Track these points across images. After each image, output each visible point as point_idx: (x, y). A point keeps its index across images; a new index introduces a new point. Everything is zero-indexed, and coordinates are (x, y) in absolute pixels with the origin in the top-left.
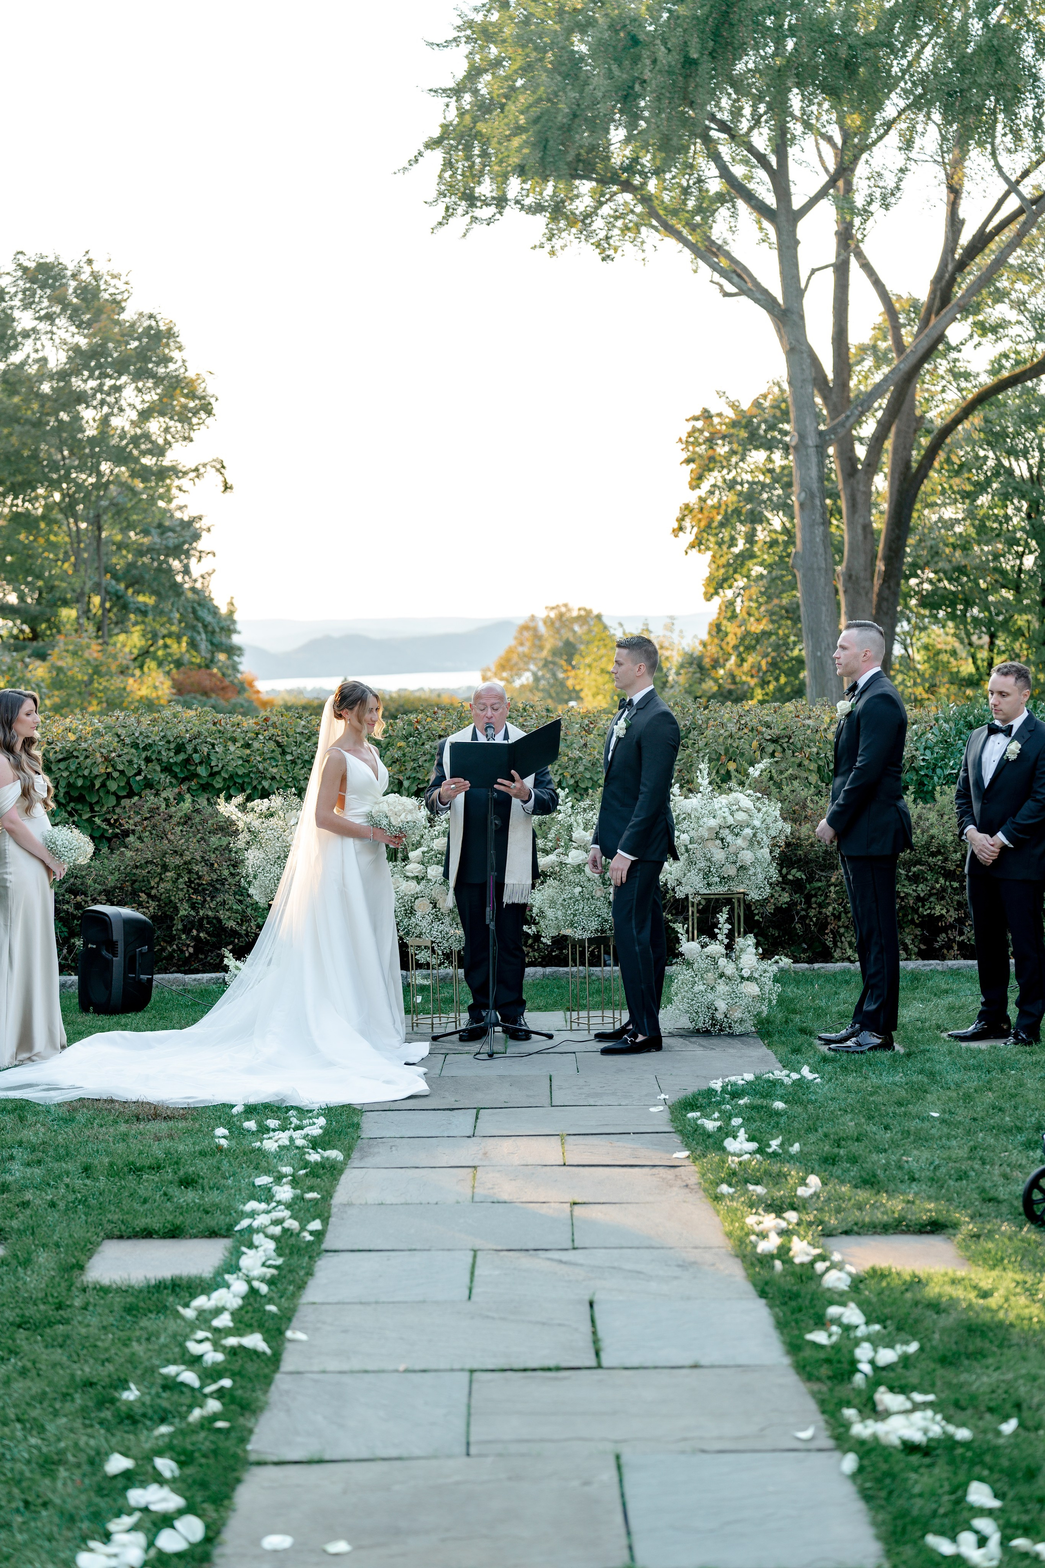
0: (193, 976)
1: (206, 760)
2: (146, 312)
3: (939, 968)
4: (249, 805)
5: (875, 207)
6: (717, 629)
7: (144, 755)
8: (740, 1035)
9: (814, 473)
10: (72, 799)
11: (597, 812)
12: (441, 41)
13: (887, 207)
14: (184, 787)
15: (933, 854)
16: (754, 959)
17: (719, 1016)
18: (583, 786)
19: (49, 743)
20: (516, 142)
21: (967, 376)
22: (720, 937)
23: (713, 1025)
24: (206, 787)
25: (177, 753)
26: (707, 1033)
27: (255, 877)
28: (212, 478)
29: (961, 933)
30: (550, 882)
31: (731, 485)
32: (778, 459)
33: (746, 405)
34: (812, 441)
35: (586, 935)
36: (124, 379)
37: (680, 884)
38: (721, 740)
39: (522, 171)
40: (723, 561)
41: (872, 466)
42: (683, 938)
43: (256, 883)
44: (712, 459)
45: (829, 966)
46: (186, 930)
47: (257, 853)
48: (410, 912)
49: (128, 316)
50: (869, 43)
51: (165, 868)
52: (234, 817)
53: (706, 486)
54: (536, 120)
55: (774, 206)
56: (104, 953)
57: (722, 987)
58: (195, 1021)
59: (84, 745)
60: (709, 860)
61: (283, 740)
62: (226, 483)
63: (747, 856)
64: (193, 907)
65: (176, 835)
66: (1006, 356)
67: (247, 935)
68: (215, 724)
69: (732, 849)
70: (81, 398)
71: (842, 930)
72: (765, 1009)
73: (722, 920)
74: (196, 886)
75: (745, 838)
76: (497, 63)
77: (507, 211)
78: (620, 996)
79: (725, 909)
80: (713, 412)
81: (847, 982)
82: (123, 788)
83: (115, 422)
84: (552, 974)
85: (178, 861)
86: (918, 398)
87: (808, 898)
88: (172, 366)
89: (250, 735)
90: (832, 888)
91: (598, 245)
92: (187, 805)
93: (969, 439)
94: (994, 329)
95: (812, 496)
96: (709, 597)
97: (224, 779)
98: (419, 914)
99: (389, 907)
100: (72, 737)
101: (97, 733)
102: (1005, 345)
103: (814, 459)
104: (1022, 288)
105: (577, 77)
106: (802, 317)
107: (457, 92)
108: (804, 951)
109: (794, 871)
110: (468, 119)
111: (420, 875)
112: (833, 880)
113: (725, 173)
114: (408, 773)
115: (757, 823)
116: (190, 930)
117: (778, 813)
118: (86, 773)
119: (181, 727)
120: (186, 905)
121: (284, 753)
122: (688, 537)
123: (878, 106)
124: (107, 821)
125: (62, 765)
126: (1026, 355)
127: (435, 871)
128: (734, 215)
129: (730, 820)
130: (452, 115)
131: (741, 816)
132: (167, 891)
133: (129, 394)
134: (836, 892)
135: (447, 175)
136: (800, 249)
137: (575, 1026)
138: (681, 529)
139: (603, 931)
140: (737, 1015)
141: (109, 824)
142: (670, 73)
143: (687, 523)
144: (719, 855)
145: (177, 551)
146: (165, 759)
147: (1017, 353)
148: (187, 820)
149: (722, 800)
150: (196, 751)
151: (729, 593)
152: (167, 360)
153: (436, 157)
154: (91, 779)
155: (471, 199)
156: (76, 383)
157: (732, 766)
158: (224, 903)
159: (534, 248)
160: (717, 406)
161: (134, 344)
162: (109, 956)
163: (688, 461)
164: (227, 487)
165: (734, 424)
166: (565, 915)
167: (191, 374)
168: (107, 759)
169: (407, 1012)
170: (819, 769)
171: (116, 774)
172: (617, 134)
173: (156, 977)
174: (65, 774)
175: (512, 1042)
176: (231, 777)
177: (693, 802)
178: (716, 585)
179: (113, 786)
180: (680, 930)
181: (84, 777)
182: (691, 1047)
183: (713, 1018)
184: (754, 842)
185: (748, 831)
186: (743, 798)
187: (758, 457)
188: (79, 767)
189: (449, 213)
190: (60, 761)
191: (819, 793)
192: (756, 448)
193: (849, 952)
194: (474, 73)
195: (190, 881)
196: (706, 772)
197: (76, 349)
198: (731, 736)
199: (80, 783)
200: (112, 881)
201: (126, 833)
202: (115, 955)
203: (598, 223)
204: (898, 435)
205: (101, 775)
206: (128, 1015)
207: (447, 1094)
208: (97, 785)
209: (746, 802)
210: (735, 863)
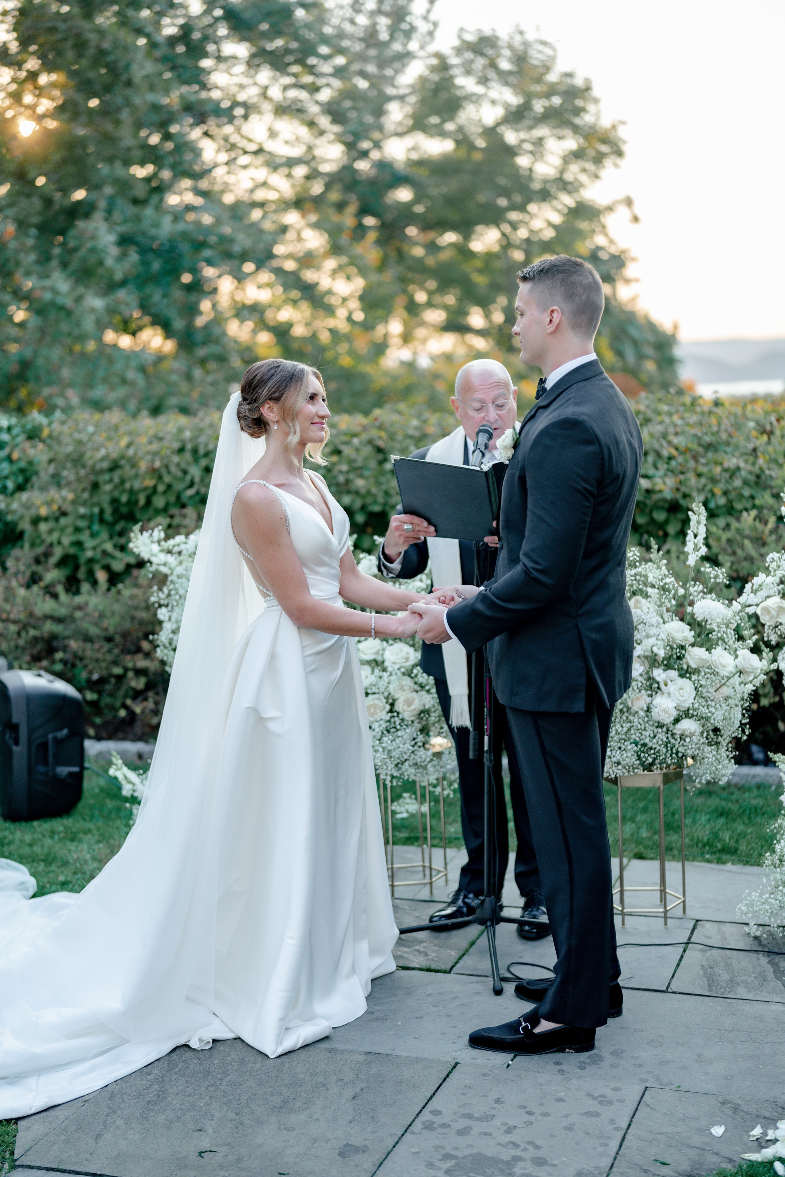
36: (547, 131)
59: (134, 452)
62: (633, 215)
70: (514, 150)
88: (588, 119)
89: (344, 438)
111: (377, 659)
118: (129, 486)
125: (107, 477)
127: (398, 655)
133: (552, 143)
156: (511, 137)
161: (556, 100)
164: (636, 219)
167: (605, 124)
179: (159, 502)
190: (107, 471)
199: (124, 498)
202: (17, 743)
205: (145, 489)
206: (35, 823)
207: (217, 1115)
208: (142, 501)
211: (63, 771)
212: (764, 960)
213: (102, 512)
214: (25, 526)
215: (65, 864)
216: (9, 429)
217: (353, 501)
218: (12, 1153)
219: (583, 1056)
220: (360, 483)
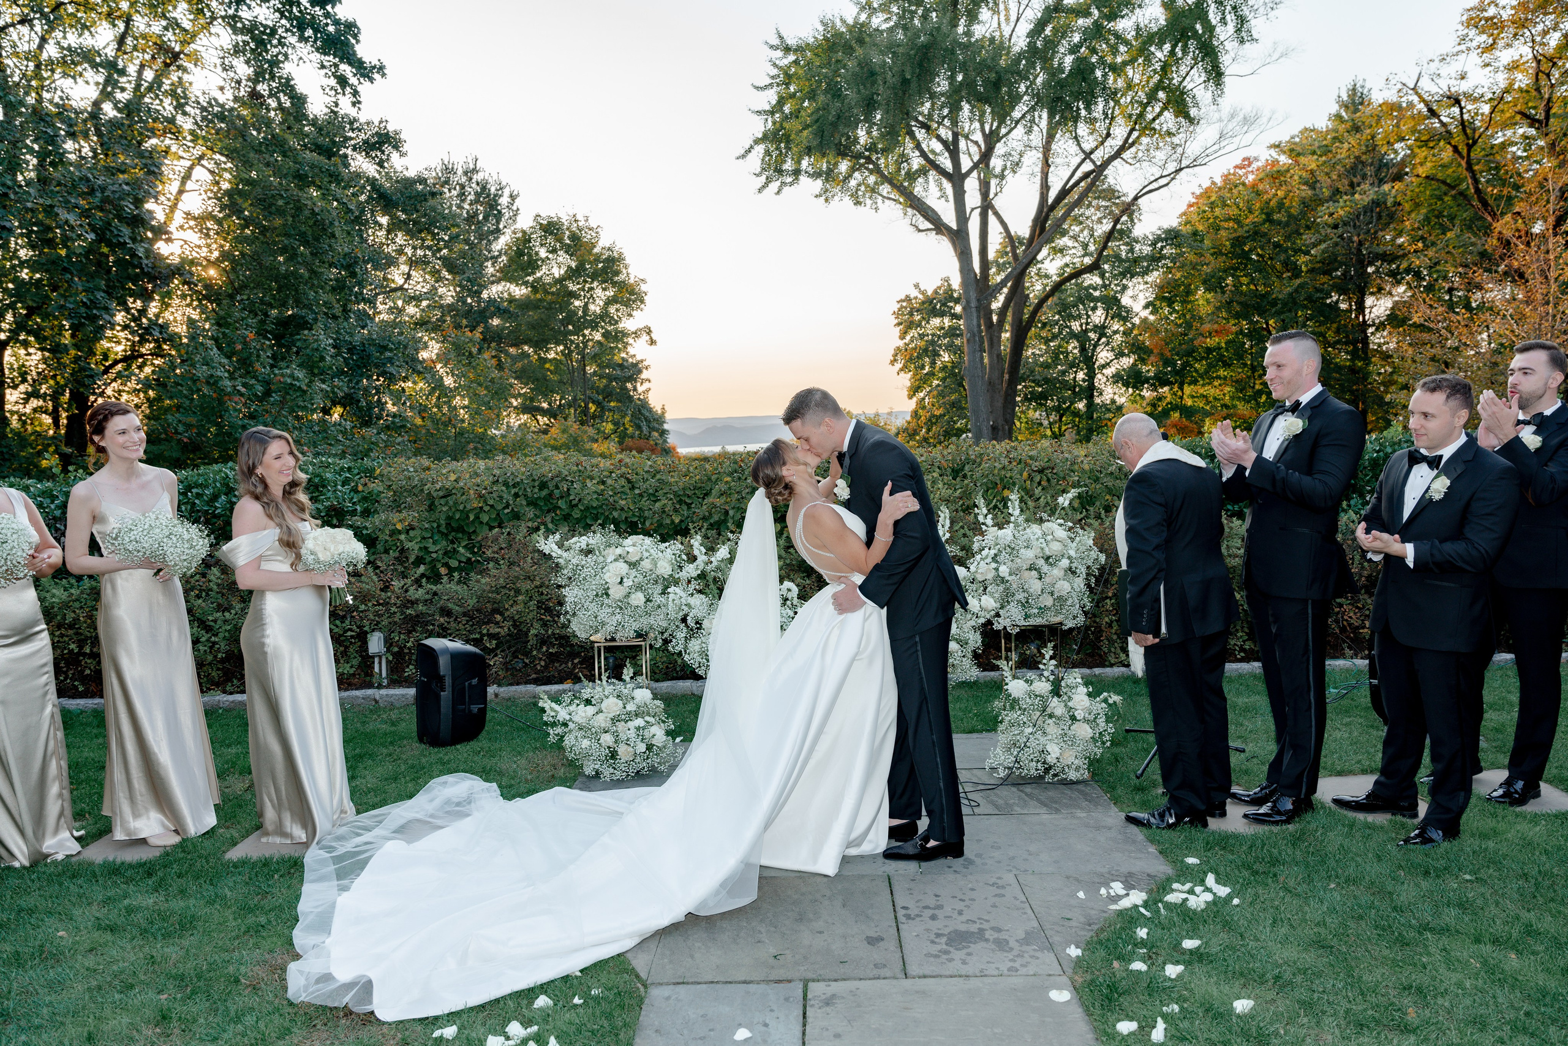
0: (543, 688)
1: (565, 495)
2: (608, 246)
4: (569, 542)
5: (1006, 173)
6: (915, 414)
7: (513, 491)
8: (1078, 782)
9: (975, 322)
10: (453, 530)
12: (762, 85)
13: (1015, 172)
14: (548, 519)
16: (1086, 698)
17: (1051, 759)
20: (805, 133)
21: (1047, 276)
22: (1046, 674)
23: (1047, 771)
24: (566, 518)
25: (541, 489)
26: (1039, 780)
27: (574, 614)
28: (645, 338)
31: (922, 336)
32: (947, 322)
33: (930, 293)
34: (973, 305)
36: (595, 284)
37: (998, 615)
38: (996, 471)
39: (809, 151)
40: (918, 377)
41: (1001, 321)
42: (1008, 677)
43: (575, 620)
44: (912, 323)
46: (538, 646)
49: (596, 250)
50: (1007, 70)
51: (518, 592)
52: (554, 555)
53: (908, 338)
54: (817, 121)
55: (951, 171)
56: (434, 688)
57: (1052, 728)
59: (461, 484)
60: (1027, 591)
61: (634, 478)
62: (651, 338)
63: (1064, 587)
64: (545, 625)
66: (1067, 265)
68: (577, 465)
70: (573, 295)
72: (1099, 753)
73: (1047, 657)
75: (1060, 569)
76: (793, 96)
77: (801, 177)
79: (1049, 643)
80: (912, 296)
82: (495, 519)
83: (592, 307)
85: (526, 586)
86: (1027, 284)
88: (621, 277)
89: (605, 474)
91: (852, 196)
93: (1050, 308)
94: (1061, 251)
95: (974, 335)
96: (910, 398)
97: (581, 510)
100: (453, 477)
102: (1067, 259)
103: (975, 315)
104: (1076, 229)
105: (840, 96)
106: (968, 234)
107: (772, 113)
110: (778, 125)
113: (923, 154)
115: (1072, 553)
117: (1091, 542)
118: (461, 507)
119: (546, 468)
120: (537, 625)
122: (898, 366)
123: (1013, 108)
125: (443, 501)
126: (1078, 265)
128: (927, 181)
129: (1048, 553)
130: (770, 124)
131: (1056, 547)
133: (599, 292)
134: (1112, 605)
135: (767, 159)
136: (966, 195)
138: (895, 360)
140: (1069, 759)
141: (474, 553)
142: (894, 88)
143: (899, 357)
144: (1036, 586)
145: (632, 379)
146: (530, 494)
147: (1074, 264)
149: (1035, 528)
150: (557, 487)
151: (922, 395)
152: (617, 273)
153: (760, 149)
154: (466, 514)
155: (779, 171)
156: (572, 287)
159: (816, 196)
160: (914, 293)
161: (600, 265)
162: (438, 691)
163: (899, 324)
164: (652, 342)
165: (923, 303)
167: (632, 281)
168: (481, 496)
171: (486, 508)
172: (861, 133)
176: (587, 508)
178: (914, 390)
179: (485, 518)
180: (1005, 668)
181: (462, 511)
182: (1033, 807)
183: (1044, 763)
184: (1071, 571)
185: (1065, 563)
186: (1056, 528)
187: (936, 322)
189: (769, 181)
190: (442, 497)
192: (935, 316)
194: (781, 102)
195: (541, 603)
196: (1017, 503)
197: (569, 267)
199: (457, 516)
200: (472, 602)
202: (442, 689)
203: (853, 183)
204: (1015, 305)
205: (475, 509)
206: (458, 746)
207: (763, 930)
208: (472, 517)
209: (1061, 533)
210: (1052, 594)
211: (475, 708)
212: (1014, 789)
213: (439, 526)
214: (384, 537)
215: (501, 774)
216: (349, 469)
217: (620, 515)
218: (638, 976)
219: (960, 860)
220: (623, 502)
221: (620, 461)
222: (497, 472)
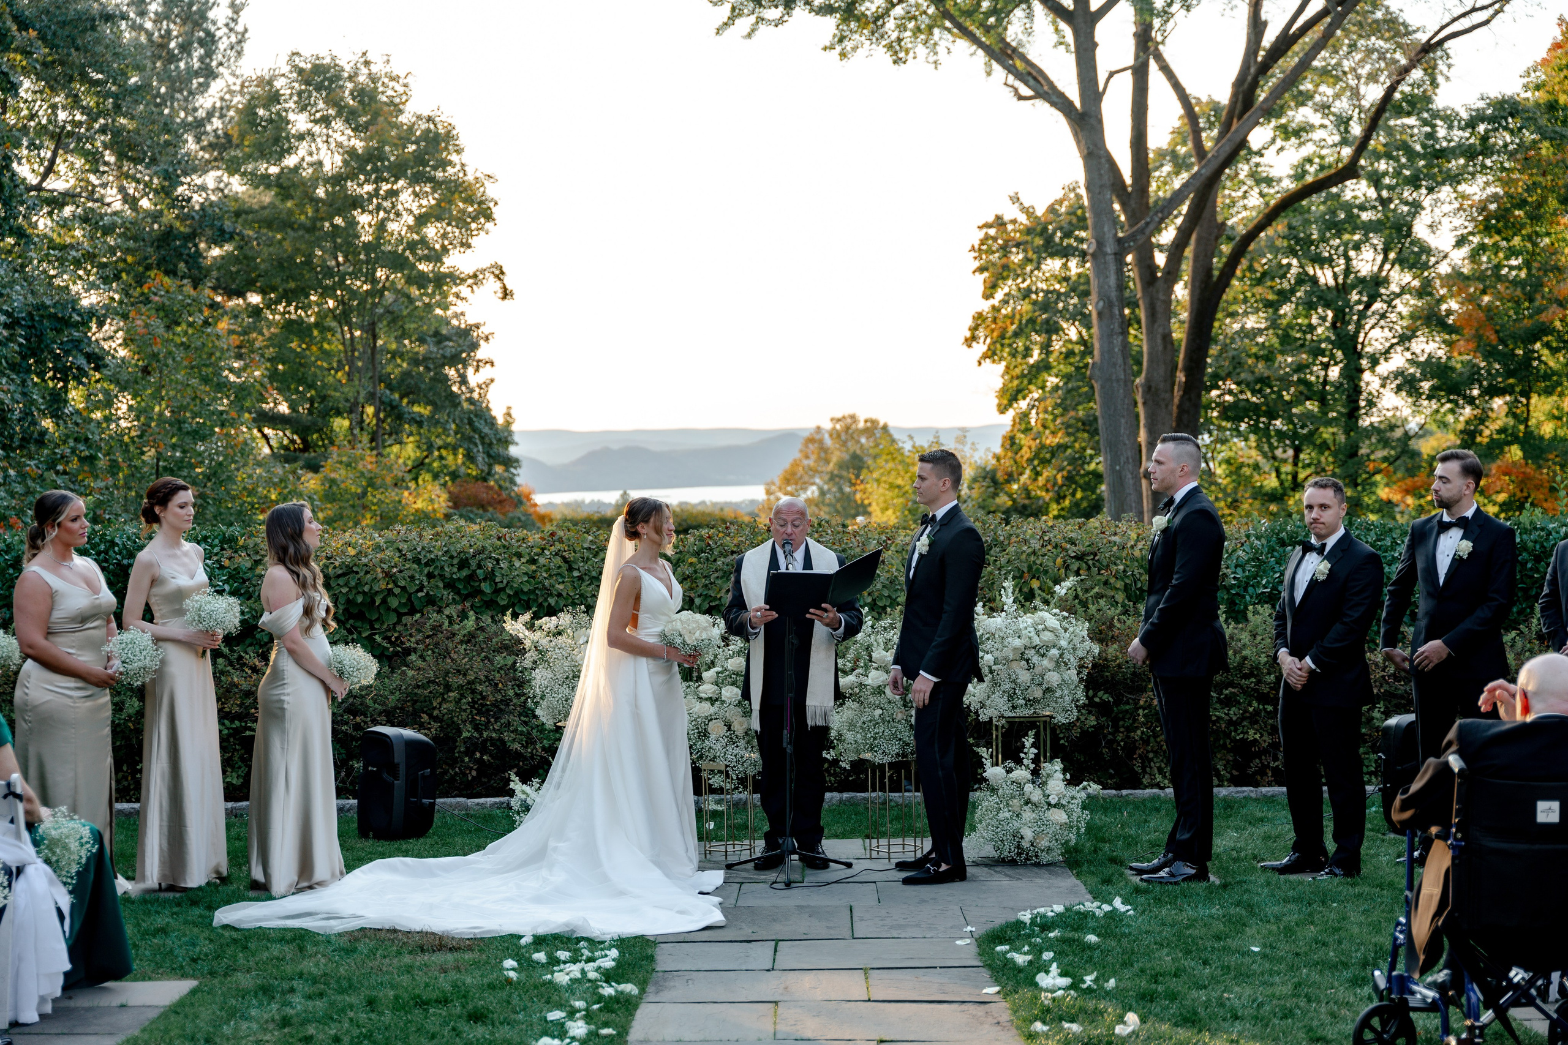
0: (476, 801)
1: (490, 576)
3: (1253, 795)
4: (537, 623)
7: (426, 571)
8: (1048, 865)
9: (1113, 281)
10: (351, 617)
11: (898, 631)
14: (468, 604)
15: (1246, 677)
16: (1062, 784)
17: (1025, 844)
18: (880, 604)
19: (328, 558)
22: (1025, 762)
23: (1019, 854)
24: (490, 605)
25: (459, 569)
26: (1012, 863)
27: (542, 698)
29: (1276, 759)
30: (849, 703)
32: (1072, 268)
33: (1039, 214)
34: (1110, 248)
35: (887, 760)
37: (983, 706)
38: (1024, 557)
41: (1172, 274)
42: (987, 763)
43: (544, 704)
44: (1006, 267)
45: (1138, 792)
46: (469, 753)
47: (544, 672)
48: (704, 734)
49: (405, 118)
51: (448, 688)
52: (521, 636)
53: (999, 296)
55: (1073, 9)
56: (385, 776)
57: (1028, 815)
58: (480, 848)
59: (364, 560)
60: (1014, 682)
61: (571, 556)
62: (505, 290)
63: (1053, 678)
64: (476, 728)
65: (460, 653)
67: (532, 757)
68: (499, 539)
69: (1037, 670)
71: (1151, 755)
72: (1073, 838)
73: (1027, 744)
74: (480, 706)
75: (1051, 659)
78: (923, 823)
79: (1031, 733)
80: (1007, 218)
81: (1158, 810)
82: (405, 605)
84: (849, 800)
85: (461, 680)
87: (1115, 722)
89: (535, 550)
90: (1141, 712)
92: (470, 623)
93: (1272, 247)
95: (1109, 305)
97: (509, 596)
98: (713, 737)
99: (682, 728)
100: (352, 552)
101: (378, 548)
103: (1113, 267)
106: (1100, 121)
108: (1111, 777)
109: (1100, 693)
111: (714, 696)
112: (1142, 703)
114: (700, 590)
115: (1063, 643)
116: (474, 753)
117: (1085, 633)
118: (366, 589)
119: (465, 542)
120: (469, 727)
121: (570, 569)
122: (980, 348)
124: (387, 639)
125: (341, 581)
127: (731, 693)
128: (1030, 16)
129: (1036, 641)
131: (1047, 636)
132: (450, 711)
134: (1145, 716)
136: (1098, 51)
137: (874, 854)
138: (974, 338)
139: (904, 755)
140: (1044, 843)
141: (390, 642)
143: (980, 333)
144: (1024, 677)
146: (448, 575)
148: (470, 638)
149: (1027, 620)
150: (479, 567)
152: (443, 163)
154: (372, 595)
157: (1035, 584)
158: (509, 724)
160: (1010, 212)
162: (390, 779)
163: (982, 270)
165: (1028, 231)
166: (865, 738)
167: (470, 178)
168: (388, 575)
169: (700, 839)
170: (1126, 588)
171: (397, 591)
173: (438, 800)
174: (345, 590)
175: (808, 871)
176: (516, 593)
177: (997, 621)
179: (394, 603)
180: (984, 755)
181: (364, 593)
182: (997, 877)
183: (1018, 847)
184: (1060, 663)
185: (1054, 652)
186: (1049, 618)
188: (360, 583)
190: (339, 576)
191: (1126, 612)
193: (1159, 778)
195: (474, 702)
196: (1010, 591)
198: (1034, 553)
199: (360, 599)
200: (392, 701)
201: (408, 652)
202: (397, 778)
204: (1198, 242)
205: (382, 591)
206: (409, 840)
208: (378, 601)
209: (1052, 622)
210: (1041, 685)
211: (425, 801)
221: (553, 534)
222: (404, 547)
